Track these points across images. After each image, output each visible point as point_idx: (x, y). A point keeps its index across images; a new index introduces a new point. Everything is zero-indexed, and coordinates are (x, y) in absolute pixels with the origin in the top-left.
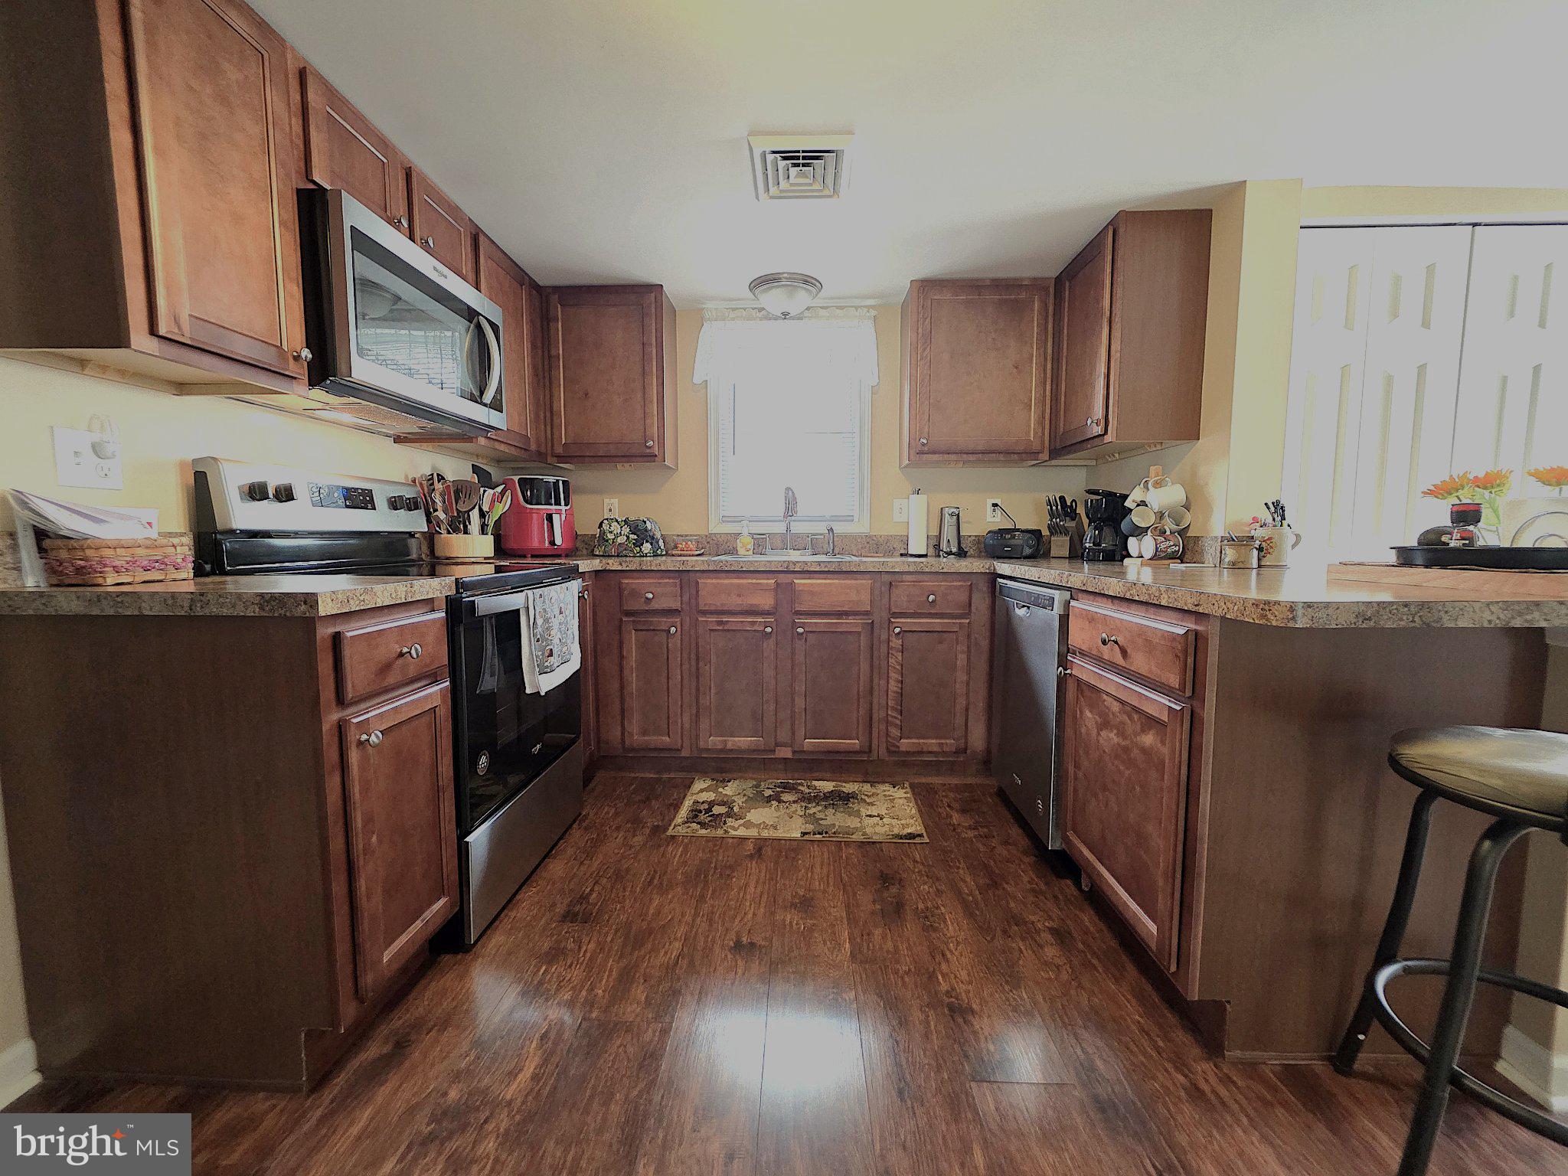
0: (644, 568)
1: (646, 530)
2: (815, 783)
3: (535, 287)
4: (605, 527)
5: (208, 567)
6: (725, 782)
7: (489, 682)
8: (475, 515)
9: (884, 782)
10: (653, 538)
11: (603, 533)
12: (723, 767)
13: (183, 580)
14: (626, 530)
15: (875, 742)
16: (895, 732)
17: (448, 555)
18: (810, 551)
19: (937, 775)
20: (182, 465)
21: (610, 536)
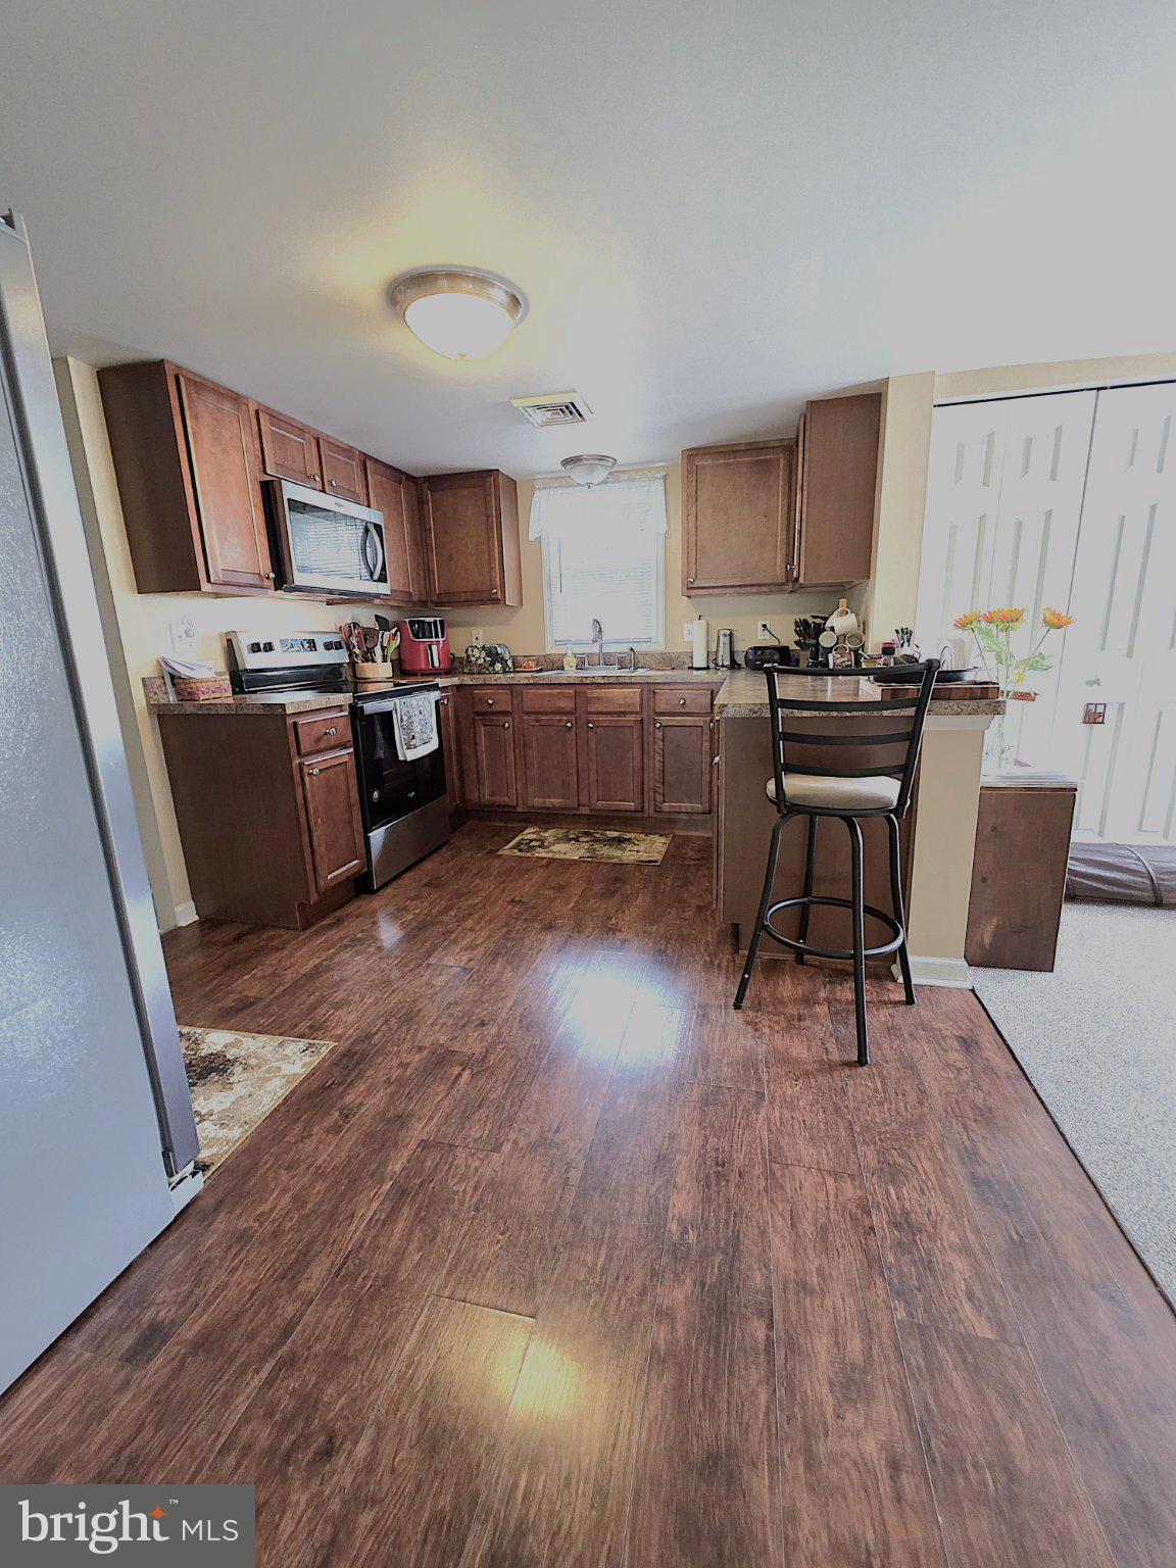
0: (487, 682)
1: (497, 653)
2: (607, 832)
3: (410, 478)
4: (470, 653)
5: (237, 690)
6: (546, 830)
7: (381, 753)
8: (378, 650)
9: (655, 834)
10: (503, 659)
11: (468, 657)
12: (546, 818)
13: (227, 697)
14: (483, 654)
15: (646, 805)
16: (659, 798)
17: (366, 677)
18: (616, 667)
19: (696, 831)
20: (220, 634)
21: (473, 659)
